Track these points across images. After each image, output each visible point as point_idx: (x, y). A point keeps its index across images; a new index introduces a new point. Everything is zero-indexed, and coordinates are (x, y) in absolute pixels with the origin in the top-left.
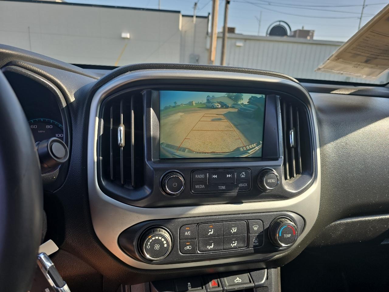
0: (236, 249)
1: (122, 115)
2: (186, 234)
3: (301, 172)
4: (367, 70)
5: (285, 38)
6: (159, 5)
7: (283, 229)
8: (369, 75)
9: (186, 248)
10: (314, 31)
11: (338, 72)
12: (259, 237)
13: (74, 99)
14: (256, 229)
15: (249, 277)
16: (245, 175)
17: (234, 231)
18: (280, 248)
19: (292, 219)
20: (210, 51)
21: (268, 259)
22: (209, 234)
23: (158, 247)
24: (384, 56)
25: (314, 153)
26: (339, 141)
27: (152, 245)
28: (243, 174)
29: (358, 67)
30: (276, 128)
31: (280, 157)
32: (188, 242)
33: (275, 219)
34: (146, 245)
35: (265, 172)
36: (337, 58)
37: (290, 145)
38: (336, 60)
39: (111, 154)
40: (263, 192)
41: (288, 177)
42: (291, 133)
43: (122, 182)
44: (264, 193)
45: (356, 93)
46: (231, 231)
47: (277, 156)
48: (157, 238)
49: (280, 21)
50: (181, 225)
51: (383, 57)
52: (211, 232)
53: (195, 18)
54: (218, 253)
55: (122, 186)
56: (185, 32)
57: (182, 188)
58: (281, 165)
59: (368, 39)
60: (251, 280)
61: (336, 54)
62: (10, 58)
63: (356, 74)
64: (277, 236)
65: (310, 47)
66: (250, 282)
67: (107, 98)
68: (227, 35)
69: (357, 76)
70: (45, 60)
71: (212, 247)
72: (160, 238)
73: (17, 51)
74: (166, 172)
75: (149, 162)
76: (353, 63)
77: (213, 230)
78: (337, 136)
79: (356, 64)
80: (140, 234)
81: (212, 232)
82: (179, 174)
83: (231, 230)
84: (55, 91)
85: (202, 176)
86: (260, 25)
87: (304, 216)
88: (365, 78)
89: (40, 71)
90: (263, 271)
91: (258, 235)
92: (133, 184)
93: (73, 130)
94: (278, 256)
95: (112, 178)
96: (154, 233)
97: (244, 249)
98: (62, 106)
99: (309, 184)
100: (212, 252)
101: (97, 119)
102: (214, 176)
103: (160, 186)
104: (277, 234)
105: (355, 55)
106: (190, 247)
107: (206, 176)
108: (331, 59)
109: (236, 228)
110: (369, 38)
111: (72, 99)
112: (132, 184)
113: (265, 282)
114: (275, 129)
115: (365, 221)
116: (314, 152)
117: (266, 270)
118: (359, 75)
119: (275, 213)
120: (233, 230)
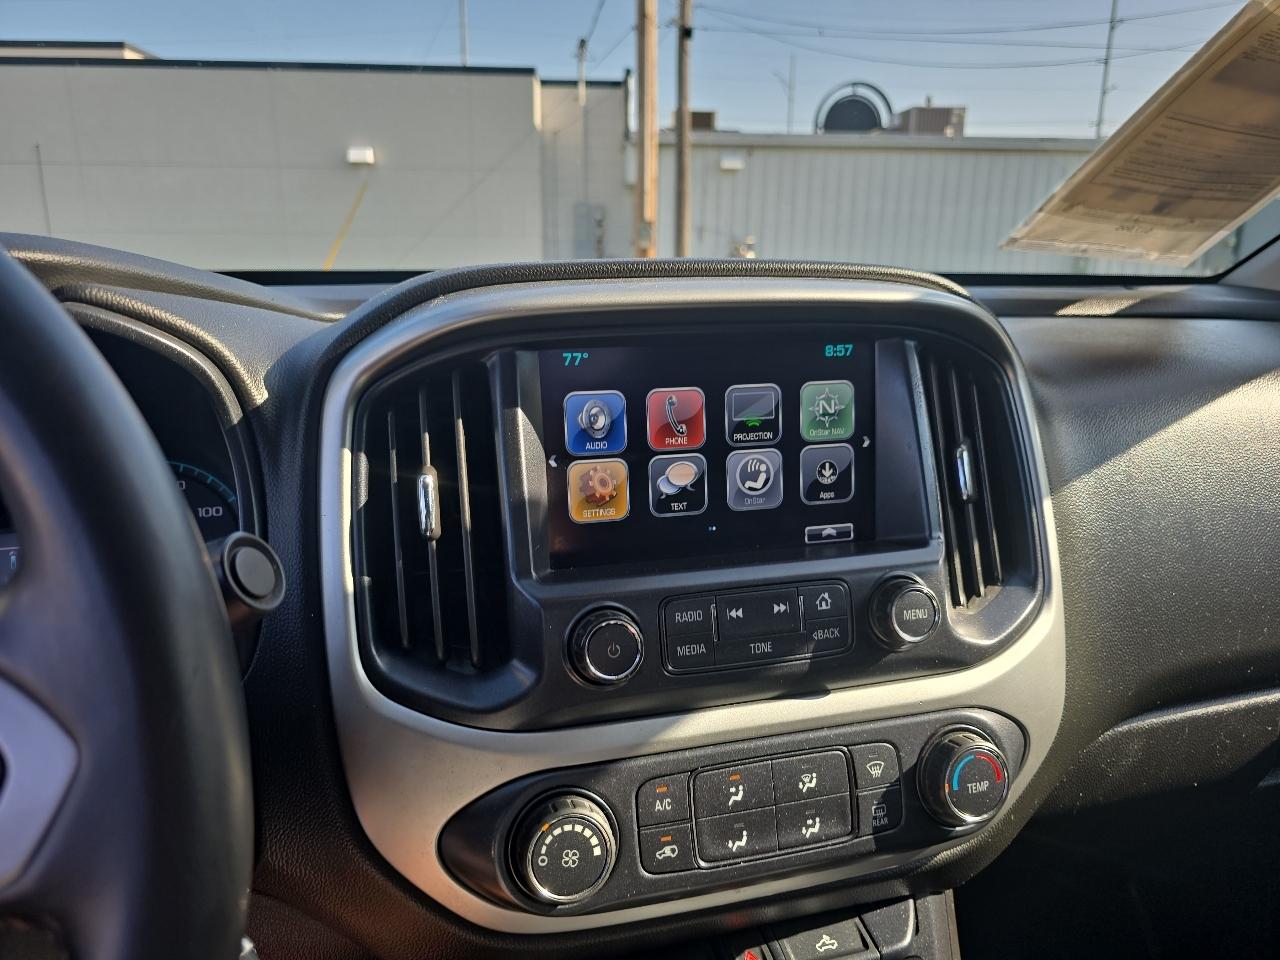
0: (819, 845)
1: (427, 436)
2: (658, 807)
3: (1000, 577)
4: (1161, 235)
5: (874, 137)
6: (463, 50)
7: (963, 768)
8: (1168, 249)
9: (660, 855)
10: (963, 109)
11: (1073, 246)
12: (889, 799)
13: (266, 395)
14: (876, 772)
15: (860, 931)
16: (829, 601)
17: (808, 785)
18: (958, 829)
19: (987, 733)
20: (638, 190)
21: (917, 867)
22: (730, 803)
23: (574, 858)
24: (1211, 190)
25: (1034, 515)
26: (1105, 469)
27: (555, 853)
28: (823, 599)
29: (1133, 227)
30: (914, 446)
31: (934, 534)
32: (665, 834)
33: (933, 735)
34: (536, 853)
35: (891, 588)
36: (1066, 205)
37: (961, 495)
38: (1065, 210)
39: (399, 564)
40: (889, 652)
41: (963, 599)
42: (962, 454)
43: (440, 655)
44: (892, 656)
45: (1135, 311)
46: (801, 786)
47: (923, 531)
48: (568, 828)
49: (854, 84)
50: (641, 778)
51: (1208, 194)
52: (736, 794)
53: (582, 90)
54: (761, 860)
55: (439, 668)
56: (555, 134)
57: (637, 659)
58: (941, 562)
59: (1161, 140)
60: (868, 940)
61: (1064, 193)
62: (58, 277)
63: (1127, 250)
64: (947, 791)
65: (954, 160)
66: (866, 946)
67: (375, 386)
68: (691, 136)
69: (1132, 257)
70: (163, 275)
71: (743, 843)
72: (579, 828)
73: (79, 254)
74: (579, 610)
75: (524, 582)
76: (1119, 216)
77: (741, 788)
78: (1101, 455)
79: (1127, 220)
80: (511, 819)
81: (741, 793)
82: (623, 616)
83: (801, 784)
84: (204, 372)
85: (693, 616)
86: (791, 100)
87: (1021, 720)
88: (1157, 259)
89: (156, 312)
90: (901, 906)
91: (885, 793)
92: (475, 659)
93: (269, 495)
94: (945, 854)
95: (405, 642)
96: (558, 813)
97: (843, 843)
98: (230, 421)
99: (1030, 613)
100: (743, 859)
101: (347, 454)
102: (733, 614)
103: (564, 657)
104: (947, 785)
105: (1124, 193)
106: (673, 851)
107: (707, 614)
108: (1048, 208)
109: (814, 775)
110: (1165, 137)
111: (260, 395)
112: (471, 658)
113: (911, 944)
114: (910, 448)
115: (1207, 718)
116: (1034, 510)
117: (911, 901)
118: (1136, 250)
119: (933, 716)
120: (804, 784)
